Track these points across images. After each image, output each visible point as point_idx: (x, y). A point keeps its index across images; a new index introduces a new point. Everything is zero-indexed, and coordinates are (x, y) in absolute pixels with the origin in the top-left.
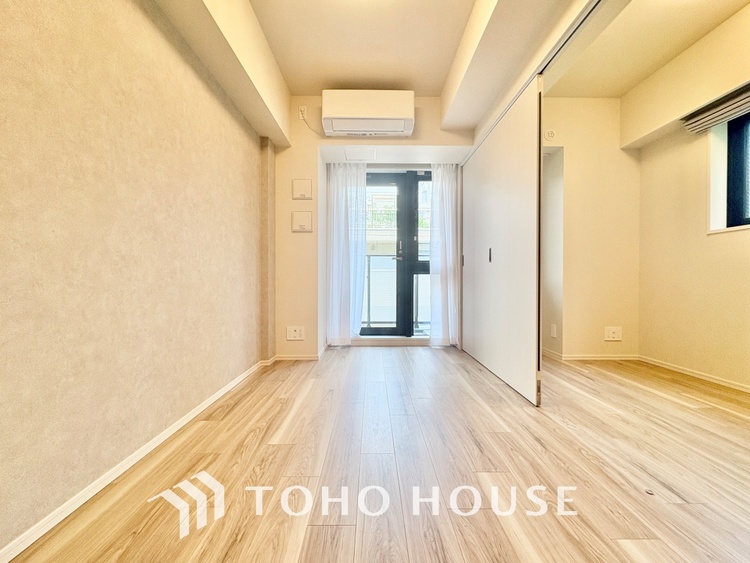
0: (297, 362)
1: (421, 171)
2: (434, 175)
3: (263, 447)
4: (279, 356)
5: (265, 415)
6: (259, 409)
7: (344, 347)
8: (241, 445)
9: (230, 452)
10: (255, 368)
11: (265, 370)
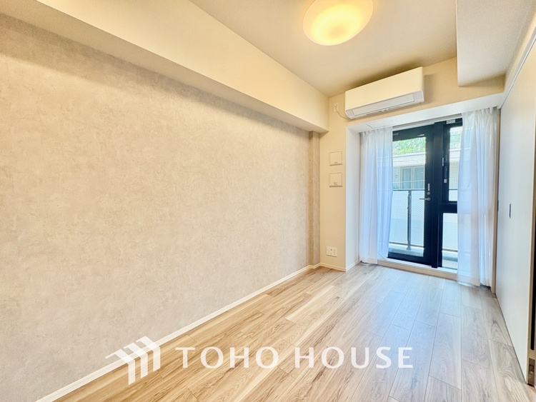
0: (332, 270)
1: (451, 121)
2: (464, 122)
3: (283, 319)
4: (322, 264)
5: (293, 301)
6: (292, 296)
7: (372, 265)
8: (274, 313)
9: (268, 315)
10: (305, 269)
11: (311, 272)
